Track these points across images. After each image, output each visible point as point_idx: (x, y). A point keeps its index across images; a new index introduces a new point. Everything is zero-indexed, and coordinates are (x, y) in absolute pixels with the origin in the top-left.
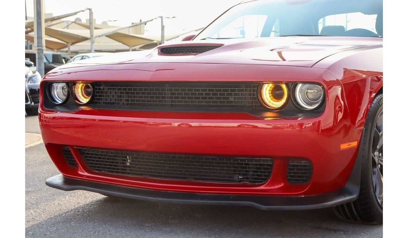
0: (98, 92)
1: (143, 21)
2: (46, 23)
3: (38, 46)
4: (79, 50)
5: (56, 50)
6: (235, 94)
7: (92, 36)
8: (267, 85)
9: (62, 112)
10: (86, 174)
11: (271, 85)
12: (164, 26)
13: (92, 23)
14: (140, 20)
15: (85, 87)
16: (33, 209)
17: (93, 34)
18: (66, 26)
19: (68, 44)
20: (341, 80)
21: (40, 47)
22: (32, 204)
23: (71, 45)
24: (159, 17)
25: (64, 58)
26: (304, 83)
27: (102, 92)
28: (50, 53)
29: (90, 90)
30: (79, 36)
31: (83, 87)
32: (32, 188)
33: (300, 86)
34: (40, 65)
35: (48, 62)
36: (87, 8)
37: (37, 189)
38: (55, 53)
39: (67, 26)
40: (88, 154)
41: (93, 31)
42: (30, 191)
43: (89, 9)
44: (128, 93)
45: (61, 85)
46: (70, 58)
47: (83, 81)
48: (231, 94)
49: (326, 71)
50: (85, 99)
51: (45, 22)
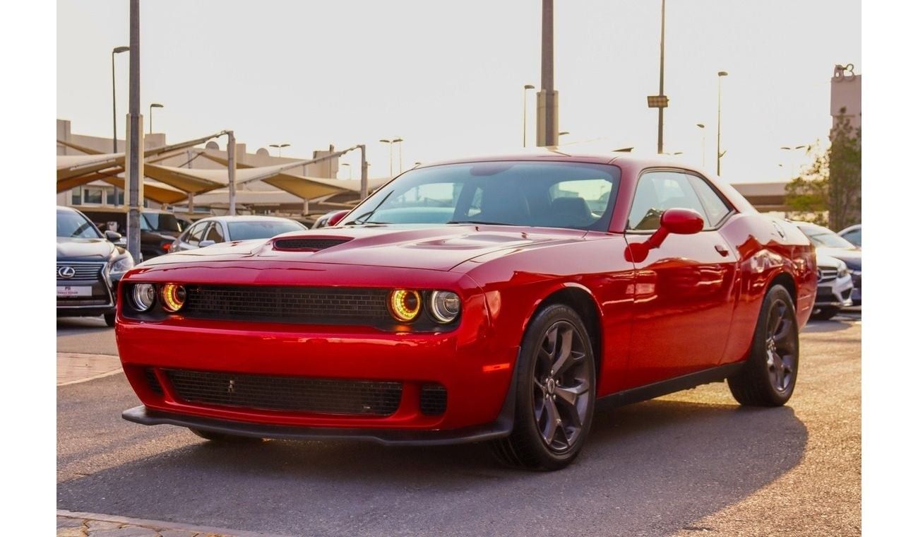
0: (193, 297)
1: (336, 150)
2: (147, 159)
3: (131, 205)
4: (211, 204)
5: (166, 205)
6: (360, 303)
7: (231, 181)
8: (398, 291)
9: (146, 322)
10: (175, 404)
11: (403, 292)
12: (366, 163)
13: (233, 159)
14: (331, 146)
15: (177, 290)
16: (105, 453)
17: (233, 178)
18: (187, 161)
19: (189, 195)
20: (483, 288)
21: (134, 206)
22: (105, 448)
23: (195, 195)
24: (359, 146)
25: (181, 222)
26: (441, 290)
27: (198, 297)
28: (155, 211)
29: (183, 293)
30: (207, 181)
31: (175, 290)
32: (106, 430)
33: (435, 294)
34: (133, 238)
35: (150, 229)
36: (225, 131)
37: (113, 431)
38: (166, 212)
39: (189, 162)
40: (178, 377)
41: (233, 170)
42: (103, 433)
43: (228, 133)
44: (230, 299)
45: (145, 287)
46: (191, 222)
47: (174, 282)
48: (355, 303)
49: (464, 277)
50: (176, 306)
51: (145, 157)
